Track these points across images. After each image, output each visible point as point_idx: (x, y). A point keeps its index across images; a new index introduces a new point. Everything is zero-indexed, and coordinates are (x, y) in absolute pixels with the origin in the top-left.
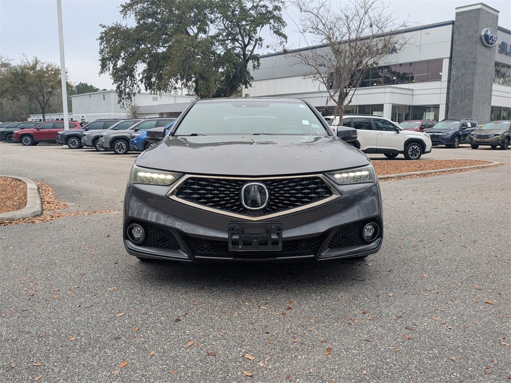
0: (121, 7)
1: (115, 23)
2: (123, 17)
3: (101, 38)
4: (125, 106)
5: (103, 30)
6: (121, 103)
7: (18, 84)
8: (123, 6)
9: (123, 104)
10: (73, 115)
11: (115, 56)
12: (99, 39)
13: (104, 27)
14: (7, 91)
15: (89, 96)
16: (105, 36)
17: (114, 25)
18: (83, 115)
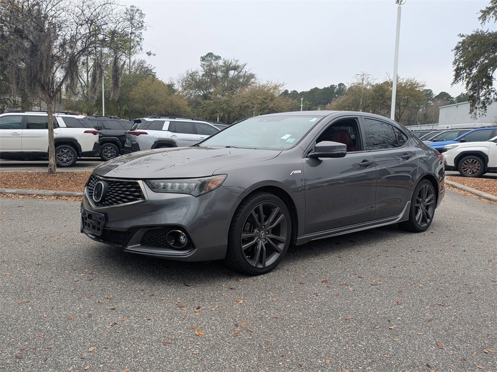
0: (480, 13)
1: (476, 30)
2: (482, 23)
3: (457, 48)
4: (477, 117)
5: (461, 40)
6: (473, 113)
7: (378, 99)
8: (482, 11)
9: (475, 114)
10: (439, 126)
11: (470, 65)
12: (455, 50)
13: (463, 36)
14: (368, 106)
15: (456, 106)
16: (462, 45)
17: (474, 33)
18: (447, 126)
